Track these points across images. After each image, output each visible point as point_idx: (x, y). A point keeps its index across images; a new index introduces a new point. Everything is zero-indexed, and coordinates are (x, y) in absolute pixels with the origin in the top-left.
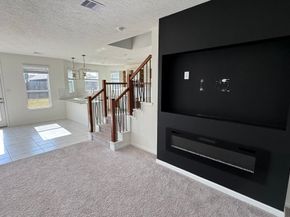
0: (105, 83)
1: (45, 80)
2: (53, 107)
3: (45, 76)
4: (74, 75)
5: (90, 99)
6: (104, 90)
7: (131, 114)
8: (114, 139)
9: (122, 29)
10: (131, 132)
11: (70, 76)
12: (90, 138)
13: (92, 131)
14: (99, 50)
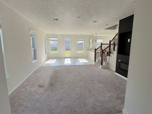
0: (102, 44)
1: (83, 43)
2: (84, 53)
3: (82, 42)
4: (92, 41)
5: (96, 50)
6: (101, 46)
7: (109, 56)
8: (102, 64)
9: (107, 25)
10: (109, 63)
11: (91, 41)
12: (94, 64)
13: (95, 61)
14: (101, 31)
